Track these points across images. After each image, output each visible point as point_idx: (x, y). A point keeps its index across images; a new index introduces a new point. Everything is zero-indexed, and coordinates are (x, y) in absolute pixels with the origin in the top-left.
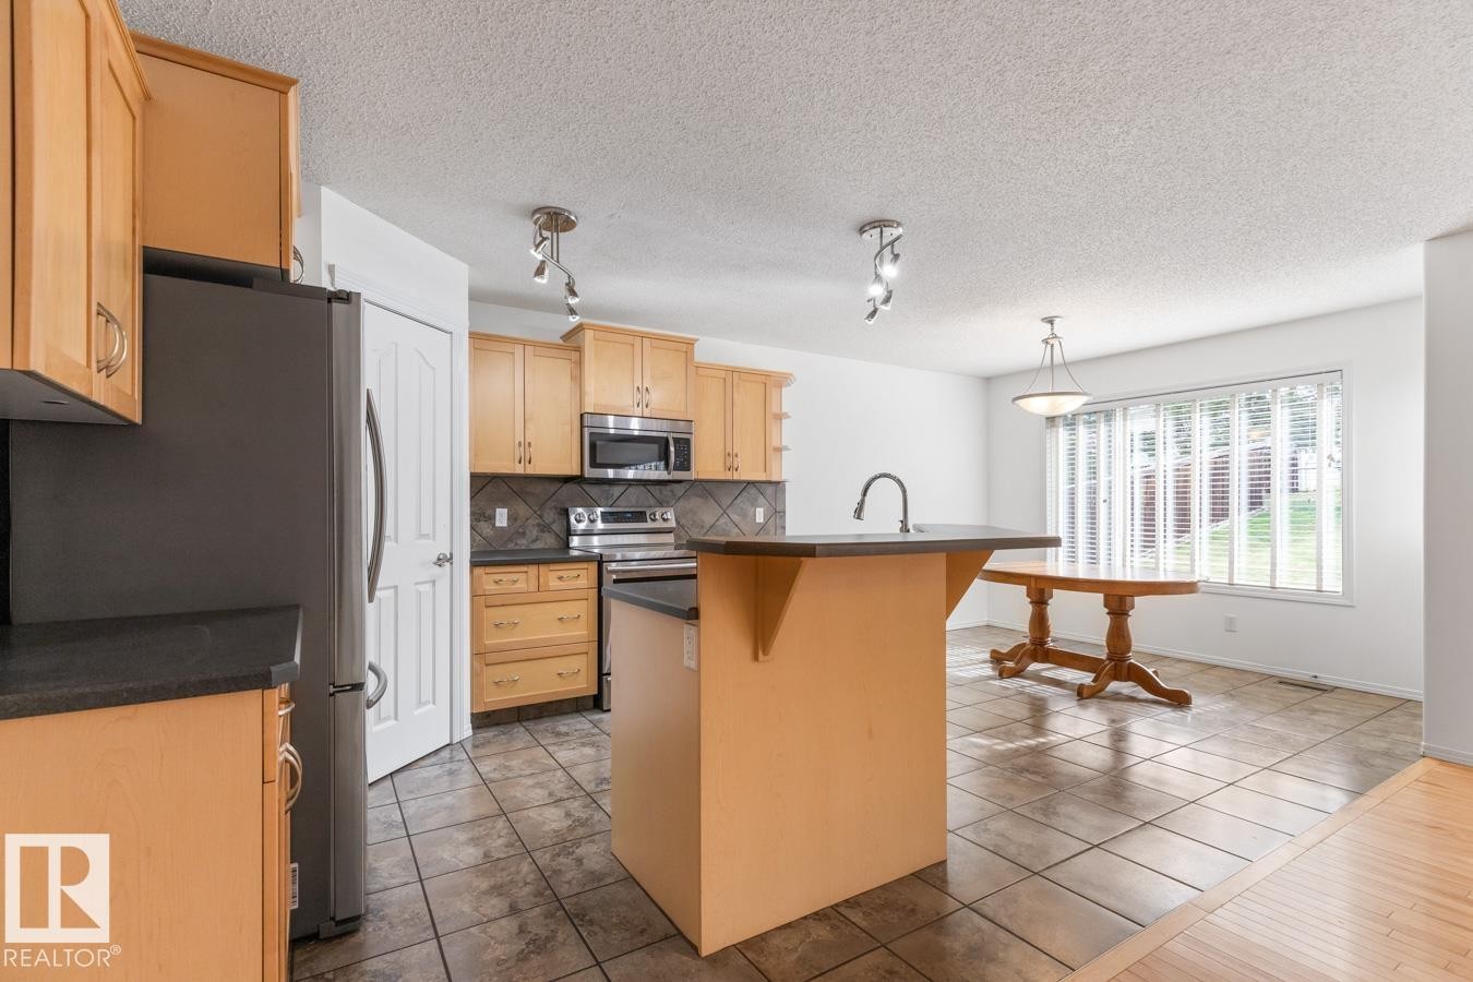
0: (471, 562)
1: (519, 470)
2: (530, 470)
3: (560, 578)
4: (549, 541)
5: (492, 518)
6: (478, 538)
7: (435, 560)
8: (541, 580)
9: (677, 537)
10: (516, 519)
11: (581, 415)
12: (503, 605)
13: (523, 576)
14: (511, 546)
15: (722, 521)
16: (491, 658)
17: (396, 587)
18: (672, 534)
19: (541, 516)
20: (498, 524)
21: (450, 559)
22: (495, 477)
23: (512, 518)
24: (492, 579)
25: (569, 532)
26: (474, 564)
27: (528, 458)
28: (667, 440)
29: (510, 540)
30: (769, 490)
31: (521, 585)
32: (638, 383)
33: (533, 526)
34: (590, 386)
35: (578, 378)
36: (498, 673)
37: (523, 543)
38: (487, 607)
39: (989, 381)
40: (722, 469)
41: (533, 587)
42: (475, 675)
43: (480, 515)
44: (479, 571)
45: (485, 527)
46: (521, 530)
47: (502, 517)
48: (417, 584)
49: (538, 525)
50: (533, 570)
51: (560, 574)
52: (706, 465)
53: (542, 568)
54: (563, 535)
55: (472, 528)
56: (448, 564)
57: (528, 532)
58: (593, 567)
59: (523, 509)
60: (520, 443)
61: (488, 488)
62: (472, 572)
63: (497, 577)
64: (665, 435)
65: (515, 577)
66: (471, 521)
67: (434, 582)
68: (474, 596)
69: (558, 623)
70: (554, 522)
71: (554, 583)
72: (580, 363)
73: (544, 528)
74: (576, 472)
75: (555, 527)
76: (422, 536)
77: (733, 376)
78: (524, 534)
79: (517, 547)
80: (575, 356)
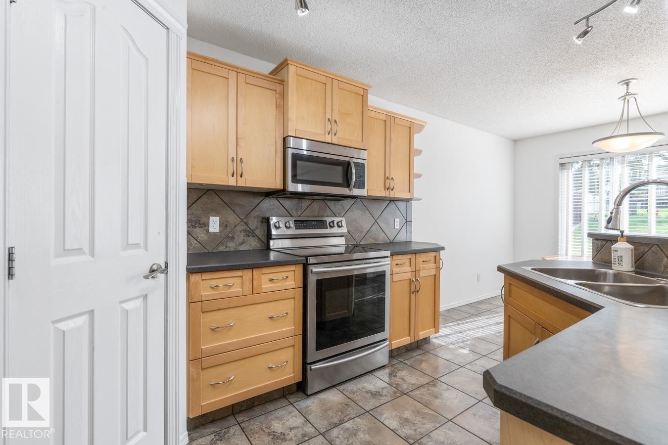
0: (187, 269)
1: (232, 182)
2: (242, 183)
3: (271, 280)
4: (253, 244)
5: (206, 225)
6: (194, 242)
7: (146, 271)
8: (255, 283)
9: (347, 240)
10: (226, 226)
11: (284, 139)
12: (219, 309)
13: (239, 280)
14: (222, 248)
15: (374, 227)
16: (207, 362)
17: (91, 313)
18: (344, 237)
19: (246, 224)
20: (211, 230)
21: (165, 270)
22: (208, 190)
23: (223, 225)
24: (207, 285)
25: (269, 236)
26: (190, 272)
27: (239, 173)
28: (349, 163)
29: (221, 243)
30: (402, 205)
31: (236, 290)
32: (328, 116)
33: (241, 232)
34: (293, 113)
35: (282, 107)
36: (212, 376)
37: (231, 246)
38: (203, 312)
39: (515, 141)
40: (383, 189)
41: (247, 289)
42: (190, 380)
43: (195, 222)
44: (195, 278)
45: (200, 233)
46: (230, 235)
47: (214, 224)
48: (121, 302)
49: (245, 231)
50: (247, 274)
51: (271, 276)
52: (373, 187)
53: (256, 272)
54: (264, 239)
55: (189, 233)
56: (161, 277)
57: (236, 237)
58: (299, 269)
59: (232, 218)
60: (233, 159)
61: (203, 199)
62: (188, 279)
63: (214, 283)
64: (347, 159)
65: (230, 281)
66: (188, 227)
67: (145, 297)
68: (190, 302)
69: (269, 320)
70: (257, 228)
71: (266, 286)
72: (283, 95)
73: (250, 233)
74: (279, 186)
75: (258, 232)
76: (128, 246)
77: (389, 121)
78: (233, 238)
79: (227, 249)
80: (279, 88)
